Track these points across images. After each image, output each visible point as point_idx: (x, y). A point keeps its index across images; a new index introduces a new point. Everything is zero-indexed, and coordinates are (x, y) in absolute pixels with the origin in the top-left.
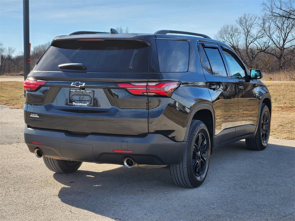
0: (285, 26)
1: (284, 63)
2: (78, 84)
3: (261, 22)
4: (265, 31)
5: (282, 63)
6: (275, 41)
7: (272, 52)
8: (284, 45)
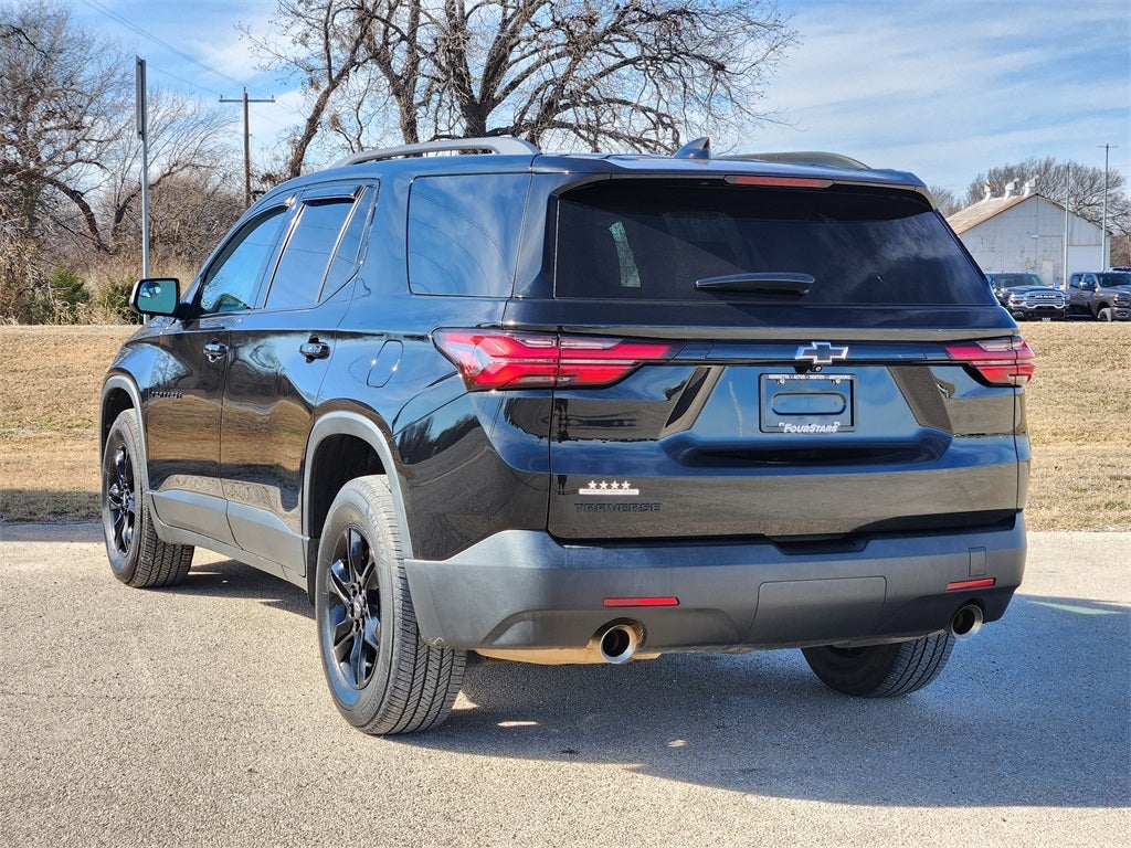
2: (824, 352)
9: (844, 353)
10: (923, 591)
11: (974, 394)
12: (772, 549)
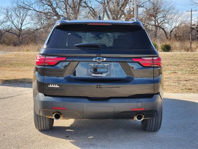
0: (22, 14)
1: (22, 39)
2: (99, 59)
3: (5, 11)
4: (8, 17)
5: (20, 39)
6: (16, 25)
7: (14, 32)
8: (21, 27)
9: (105, 59)
10: (124, 110)
11: (141, 69)
12: (87, 100)
